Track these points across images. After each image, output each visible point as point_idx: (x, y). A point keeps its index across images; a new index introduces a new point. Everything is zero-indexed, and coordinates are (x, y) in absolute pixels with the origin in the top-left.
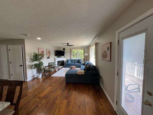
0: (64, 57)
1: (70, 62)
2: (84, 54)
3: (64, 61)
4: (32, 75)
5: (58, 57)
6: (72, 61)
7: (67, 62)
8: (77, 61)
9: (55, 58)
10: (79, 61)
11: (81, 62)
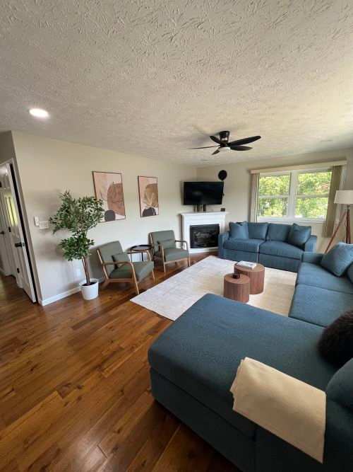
0: (223, 210)
1: (243, 234)
2: (332, 196)
3: (217, 227)
4: (67, 283)
5: (198, 211)
6: (253, 228)
7: (230, 235)
8: (281, 235)
9: (181, 212)
10: (291, 235)
11: (304, 238)
